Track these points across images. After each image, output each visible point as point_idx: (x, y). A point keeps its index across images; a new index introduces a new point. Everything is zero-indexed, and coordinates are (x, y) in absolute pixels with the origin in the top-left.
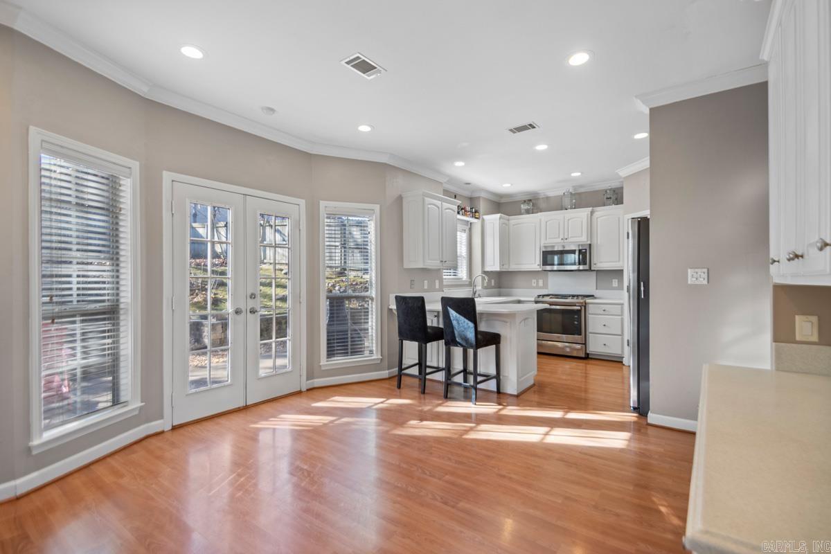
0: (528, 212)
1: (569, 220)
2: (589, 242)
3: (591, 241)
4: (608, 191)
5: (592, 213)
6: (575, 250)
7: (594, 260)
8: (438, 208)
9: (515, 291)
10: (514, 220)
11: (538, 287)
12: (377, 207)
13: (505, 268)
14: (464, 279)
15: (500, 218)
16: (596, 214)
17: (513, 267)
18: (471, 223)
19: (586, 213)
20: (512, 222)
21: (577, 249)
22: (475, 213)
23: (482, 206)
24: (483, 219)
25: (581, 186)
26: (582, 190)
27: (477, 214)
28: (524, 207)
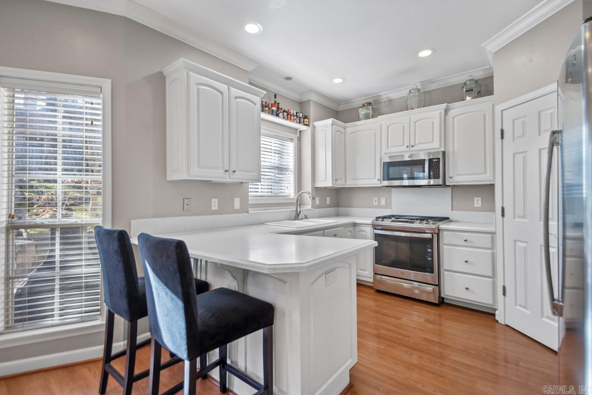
0: (367, 117)
1: (415, 122)
2: (442, 149)
3: (445, 149)
4: (468, 82)
5: (447, 111)
6: (424, 160)
7: (450, 172)
8: (222, 93)
9: (354, 210)
10: (351, 127)
11: (379, 206)
12: (107, 84)
13: (340, 184)
14: (291, 197)
15: (332, 125)
16: (452, 113)
17: (350, 184)
18: (300, 132)
19: (438, 113)
20: (349, 130)
21: (427, 158)
22: (304, 119)
23: (312, 112)
24: (314, 127)
25: (431, 82)
26: (433, 87)
27: (306, 120)
28: (362, 112)
